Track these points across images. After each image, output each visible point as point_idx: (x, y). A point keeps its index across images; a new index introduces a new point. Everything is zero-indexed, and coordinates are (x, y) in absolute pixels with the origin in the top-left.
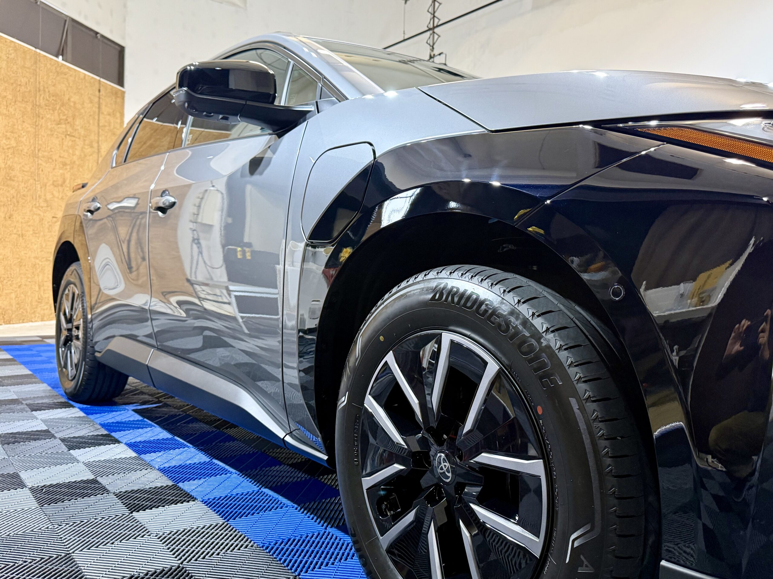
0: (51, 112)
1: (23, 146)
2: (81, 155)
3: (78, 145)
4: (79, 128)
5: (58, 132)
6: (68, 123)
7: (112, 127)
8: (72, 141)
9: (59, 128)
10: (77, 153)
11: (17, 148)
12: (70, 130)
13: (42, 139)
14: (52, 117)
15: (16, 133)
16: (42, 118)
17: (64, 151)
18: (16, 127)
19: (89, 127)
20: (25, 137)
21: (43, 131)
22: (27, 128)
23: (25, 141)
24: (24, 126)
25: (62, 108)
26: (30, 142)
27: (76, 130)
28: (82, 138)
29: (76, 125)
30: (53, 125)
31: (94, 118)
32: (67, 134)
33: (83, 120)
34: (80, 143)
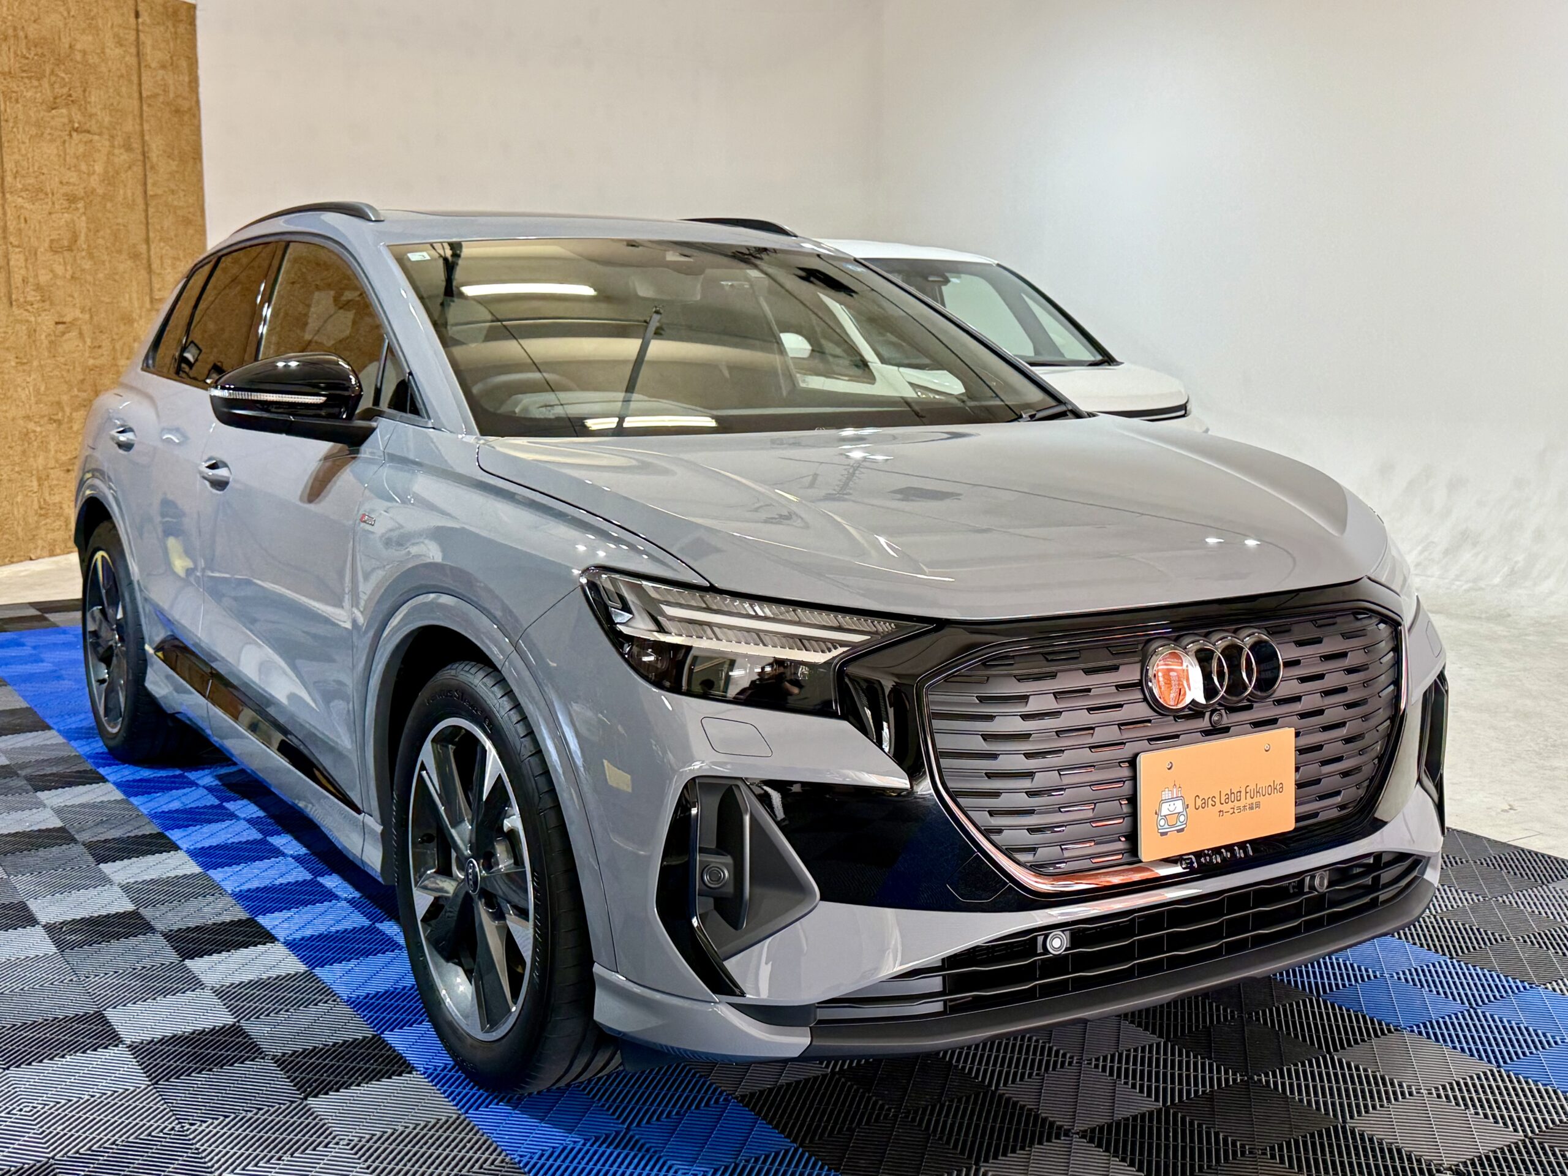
0: (36, 83)
2: (106, 172)
3: (99, 151)
4: (97, 109)
6: (72, 101)
7: (172, 95)
8: (86, 142)
9: (53, 118)
10: (99, 168)
12: (77, 117)
14: (39, 95)
25: (57, 71)
28: (104, 130)
29: (89, 103)
30: (42, 113)
31: (130, 81)
32: (72, 130)
33: (104, 89)
34: (103, 145)
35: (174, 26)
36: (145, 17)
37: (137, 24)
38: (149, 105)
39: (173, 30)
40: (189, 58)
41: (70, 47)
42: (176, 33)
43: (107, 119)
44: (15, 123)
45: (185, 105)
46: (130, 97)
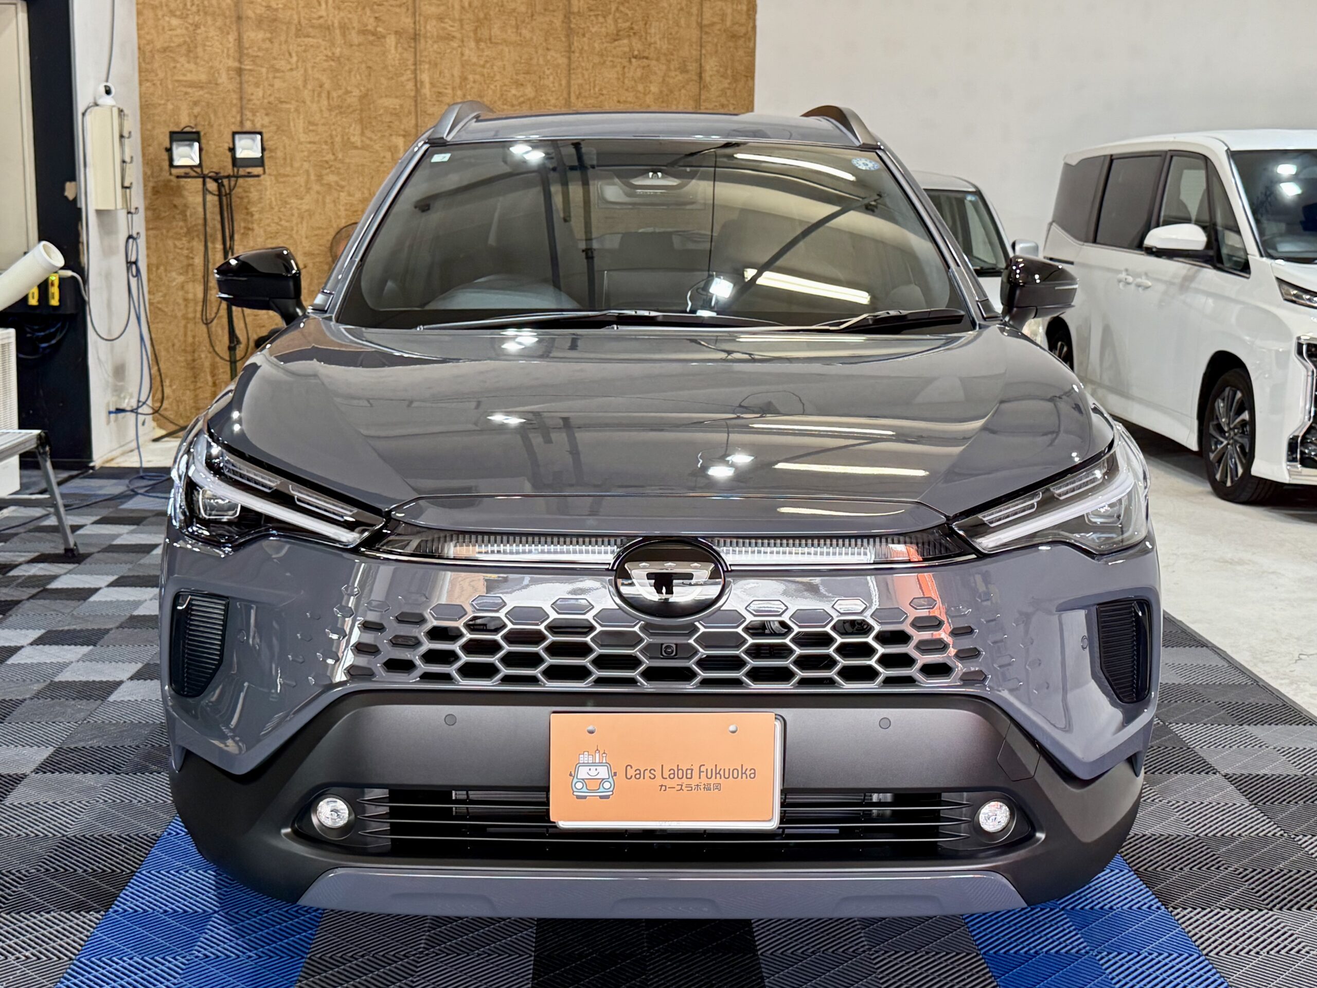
0: (601, 19)
1: (549, 94)
2: (661, 92)
3: (656, 73)
4: (656, 39)
5: (613, 56)
6: (635, 34)
7: (728, 23)
8: (644, 67)
10: (654, 89)
11: (537, 100)
12: (637, 45)
13: (583, 75)
14: (603, 30)
15: (535, 72)
16: (584, 35)
17: (627, 90)
18: (534, 62)
19: (677, 32)
20: (551, 78)
21: (585, 59)
22: (556, 59)
23: (551, 85)
24: (549, 57)
25: (622, 8)
26: (561, 85)
27: (650, 45)
28: (663, 58)
29: (650, 34)
30: (605, 45)
31: (690, 14)
32: (633, 56)
33: (664, 20)
34: (659, 68)
38: (708, 33)
43: (665, 46)
44: (581, 53)
45: (743, 30)
46: (688, 26)
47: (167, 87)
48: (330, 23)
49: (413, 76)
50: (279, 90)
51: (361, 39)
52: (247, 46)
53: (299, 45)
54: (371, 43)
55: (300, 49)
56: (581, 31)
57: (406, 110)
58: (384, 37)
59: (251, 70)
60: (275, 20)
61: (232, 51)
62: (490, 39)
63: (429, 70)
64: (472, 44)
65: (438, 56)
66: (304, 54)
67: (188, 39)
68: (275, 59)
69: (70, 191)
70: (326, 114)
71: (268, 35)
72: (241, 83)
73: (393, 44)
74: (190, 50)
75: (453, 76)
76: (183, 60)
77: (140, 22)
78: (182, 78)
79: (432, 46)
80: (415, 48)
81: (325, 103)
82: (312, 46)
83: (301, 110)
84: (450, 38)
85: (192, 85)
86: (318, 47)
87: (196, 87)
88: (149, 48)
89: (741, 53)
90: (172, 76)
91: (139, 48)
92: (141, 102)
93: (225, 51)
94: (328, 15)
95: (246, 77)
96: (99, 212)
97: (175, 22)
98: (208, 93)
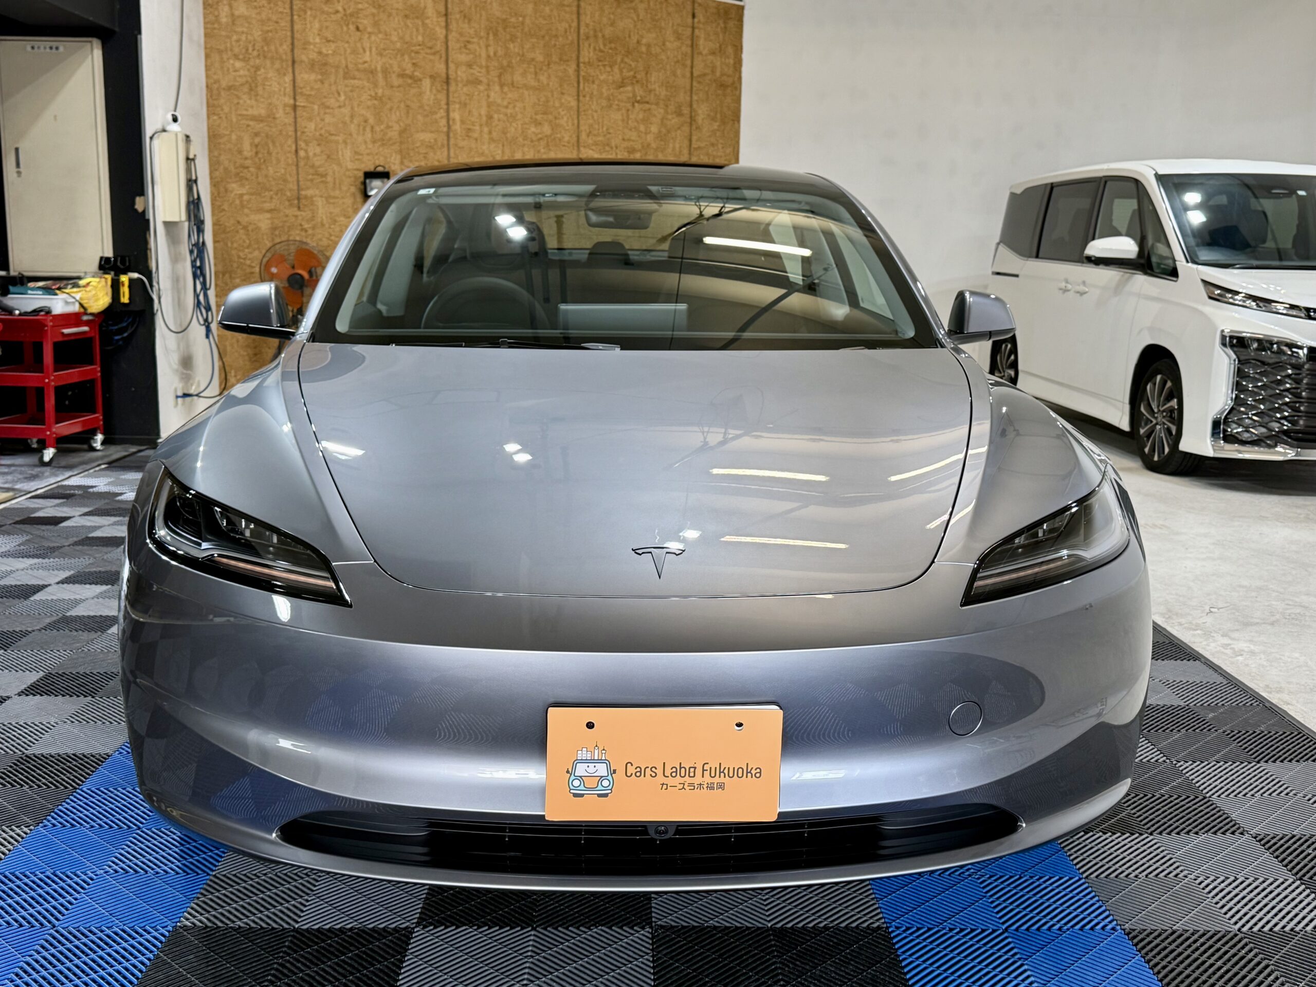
0: (608, 69)
2: (660, 132)
3: (655, 116)
4: (656, 86)
5: (619, 100)
6: (637, 81)
7: (718, 74)
8: (645, 111)
10: (654, 129)
11: (553, 137)
12: (639, 92)
13: (593, 117)
14: (610, 77)
15: (551, 113)
16: (593, 82)
17: (631, 130)
18: (551, 103)
19: (674, 81)
20: (565, 119)
21: (595, 102)
22: (568, 102)
23: (565, 124)
24: (563, 101)
25: (626, 60)
27: (650, 91)
28: (661, 103)
29: (651, 82)
30: (612, 91)
31: (684, 65)
32: (635, 101)
33: (663, 71)
34: (659, 112)
35: (725, 23)
36: (700, 16)
37: (693, 23)
38: (699, 82)
39: (722, 25)
40: (735, 46)
41: (638, 42)
42: (725, 28)
43: (663, 93)
44: (591, 98)
45: (730, 80)
46: (684, 76)
47: (232, 121)
48: (373, 67)
49: (445, 114)
50: (329, 124)
51: (400, 81)
52: (301, 85)
53: (346, 86)
54: (410, 85)
55: (347, 89)
56: (591, 79)
57: (440, 144)
58: (420, 80)
59: (304, 107)
60: (325, 64)
61: (288, 90)
62: (512, 84)
63: (459, 109)
64: (497, 88)
65: (467, 98)
66: (350, 94)
67: (249, 79)
68: (325, 97)
69: (139, 204)
70: (370, 146)
71: (319, 77)
72: (295, 118)
73: (428, 86)
74: (252, 88)
75: (480, 115)
76: (245, 97)
77: (208, 64)
78: (245, 113)
79: (462, 89)
80: (448, 90)
81: (370, 135)
82: (358, 87)
83: (348, 141)
84: (477, 82)
85: (253, 118)
86: (363, 88)
87: (256, 120)
88: (216, 86)
89: (729, 99)
90: (236, 110)
91: (207, 86)
92: (209, 132)
93: (282, 89)
94: (371, 61)
95: (299, 113)
96: (166, 224)
97: (238, 64)
98: (267, 125)
